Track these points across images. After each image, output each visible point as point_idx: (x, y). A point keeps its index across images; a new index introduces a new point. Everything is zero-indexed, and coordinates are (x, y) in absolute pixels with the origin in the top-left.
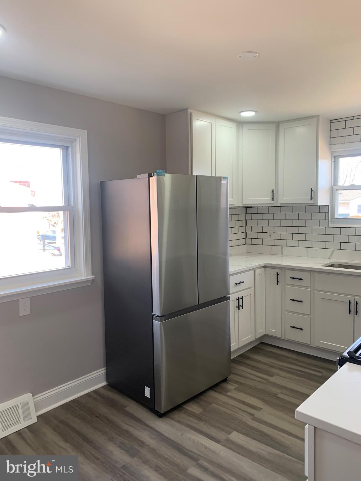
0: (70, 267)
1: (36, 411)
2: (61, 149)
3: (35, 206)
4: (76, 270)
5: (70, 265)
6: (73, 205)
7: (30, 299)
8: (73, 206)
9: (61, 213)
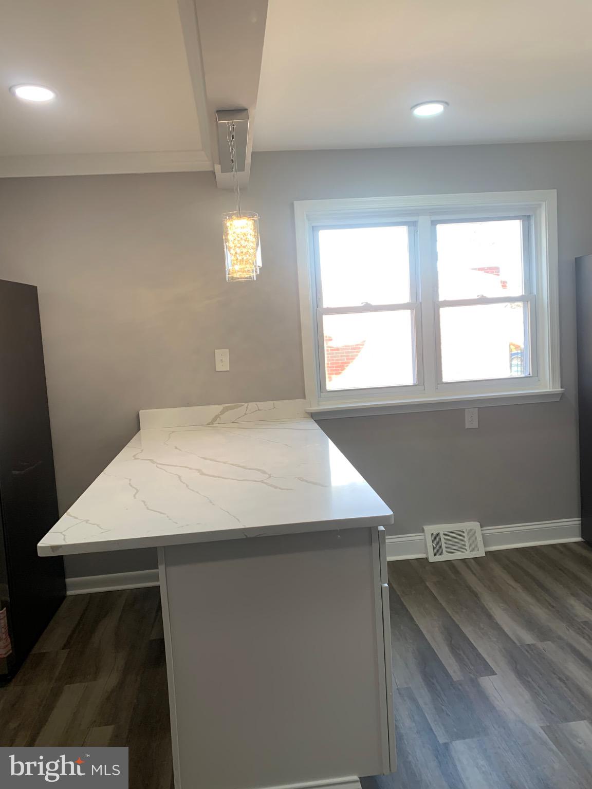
0: (531, 375)
1: (485, 546)
2: (521, 220)
3: (485, 297)
4: (539, 380)
5: (531, 373)
6: (535, 292)
7: (478, 410)
8: (536, 294)
9: (521, 304)
